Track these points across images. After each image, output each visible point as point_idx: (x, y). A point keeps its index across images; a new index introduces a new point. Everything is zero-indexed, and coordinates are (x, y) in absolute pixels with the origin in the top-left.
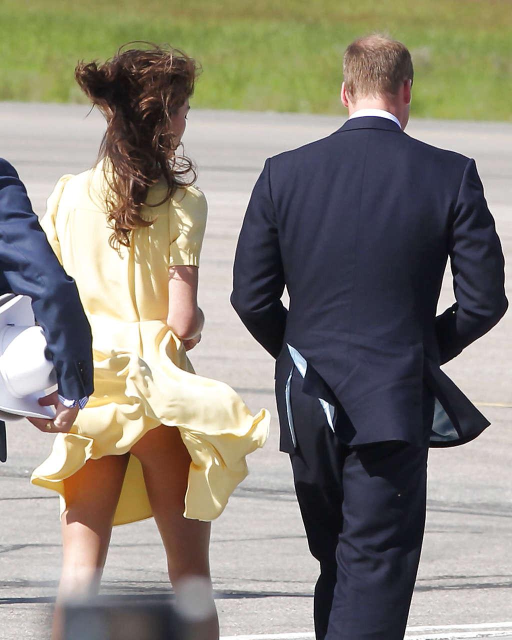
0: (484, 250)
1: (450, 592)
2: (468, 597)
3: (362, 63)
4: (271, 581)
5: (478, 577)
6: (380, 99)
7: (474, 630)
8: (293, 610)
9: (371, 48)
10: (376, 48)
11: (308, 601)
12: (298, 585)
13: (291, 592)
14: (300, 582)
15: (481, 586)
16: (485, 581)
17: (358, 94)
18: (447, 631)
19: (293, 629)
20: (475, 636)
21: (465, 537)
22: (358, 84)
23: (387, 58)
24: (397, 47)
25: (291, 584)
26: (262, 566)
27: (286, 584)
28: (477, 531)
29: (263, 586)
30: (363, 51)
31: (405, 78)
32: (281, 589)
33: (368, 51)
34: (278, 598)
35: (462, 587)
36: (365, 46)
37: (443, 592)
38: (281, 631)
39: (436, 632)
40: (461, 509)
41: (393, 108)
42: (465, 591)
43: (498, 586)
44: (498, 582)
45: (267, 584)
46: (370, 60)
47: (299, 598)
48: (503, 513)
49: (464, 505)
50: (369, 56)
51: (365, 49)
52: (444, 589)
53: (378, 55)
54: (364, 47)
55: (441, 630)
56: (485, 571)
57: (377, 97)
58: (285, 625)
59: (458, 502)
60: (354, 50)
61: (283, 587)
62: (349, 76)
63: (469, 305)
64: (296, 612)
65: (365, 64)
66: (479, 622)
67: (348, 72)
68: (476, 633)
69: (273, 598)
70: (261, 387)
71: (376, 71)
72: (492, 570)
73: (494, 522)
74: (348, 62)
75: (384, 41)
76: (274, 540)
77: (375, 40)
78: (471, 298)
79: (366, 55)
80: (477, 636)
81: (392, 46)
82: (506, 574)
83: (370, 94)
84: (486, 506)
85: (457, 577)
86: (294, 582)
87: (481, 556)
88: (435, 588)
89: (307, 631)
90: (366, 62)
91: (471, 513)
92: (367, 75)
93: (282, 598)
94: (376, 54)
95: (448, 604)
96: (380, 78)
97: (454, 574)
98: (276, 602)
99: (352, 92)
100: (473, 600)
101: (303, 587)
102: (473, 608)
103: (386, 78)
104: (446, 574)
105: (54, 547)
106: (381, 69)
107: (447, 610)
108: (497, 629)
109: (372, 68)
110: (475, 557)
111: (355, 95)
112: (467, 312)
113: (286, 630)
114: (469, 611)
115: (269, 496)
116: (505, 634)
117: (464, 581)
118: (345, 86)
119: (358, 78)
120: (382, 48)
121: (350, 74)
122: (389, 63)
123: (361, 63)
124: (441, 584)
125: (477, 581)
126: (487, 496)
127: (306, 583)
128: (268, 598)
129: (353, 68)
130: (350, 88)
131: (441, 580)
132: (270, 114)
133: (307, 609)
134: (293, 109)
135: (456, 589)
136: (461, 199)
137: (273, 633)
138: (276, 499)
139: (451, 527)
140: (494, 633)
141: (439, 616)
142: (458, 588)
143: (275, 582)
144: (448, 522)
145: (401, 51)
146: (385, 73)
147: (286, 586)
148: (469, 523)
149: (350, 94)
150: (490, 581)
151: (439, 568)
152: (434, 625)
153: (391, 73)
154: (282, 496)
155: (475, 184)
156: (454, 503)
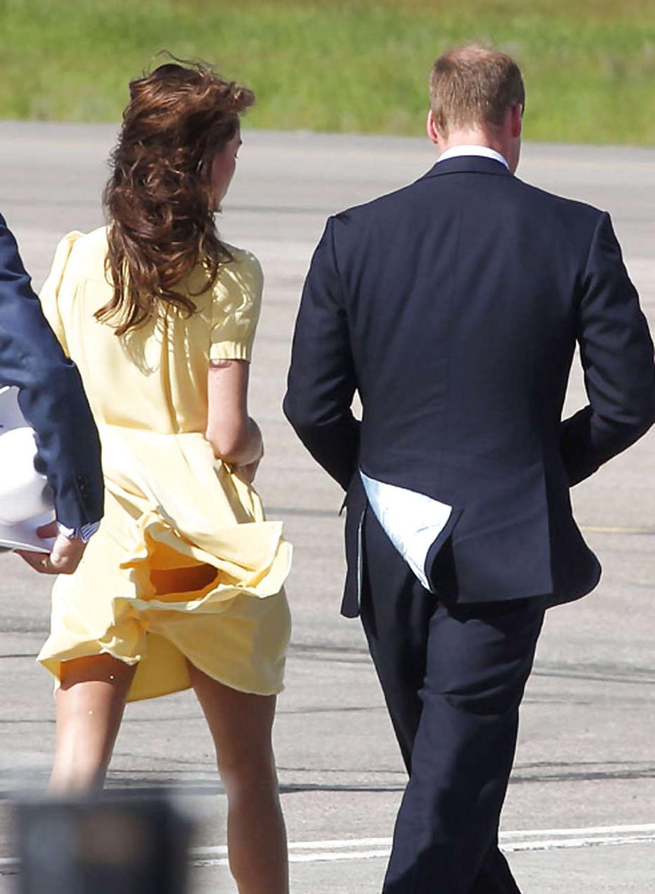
0: (626, 336)
1: (547, 785)
2: (571, 792)
3: (454, 84)
4: (303, 769)
5: (584, 763)
6: (480, 131)
7: (580, 836)
8: (333, 809)
9: (466, 63)
10: (473, 63)
11: (354, 797)
12: (340, 775)
13: (331, 784)
14: (342, 771)
15: (589, 777)
16: (595, 770)
17: (450, 126)
18: (542, 838)
19: (334, 836)
20: (580, 845)
21: (568, 709)
22: (450, 112)
23: (488, 76)
24: (502, 61)
25: (330, 774)
26: (291, 749)
27: (324, 773)
28: (583, 702)
29: (292, 777)
30: (456, 67)
31: (514, 102)
32: (317, 780)
33: (462, 67)
34: (313, 793)
35: (563, 778)
36: (459, 60)
37: (537, 784)
38: (317, 838)
39: (528, 839)
40: (563, 672)
41: (496, 144)
42: (567, 784)
43: (612, 776)
44: (612, 770)
45: (299, 774)
46: (465, 80)
47: (342, 793)
48: (619, 677)
49: (566, 667)
50: (463, 73)
51: (458, 65)
52: (539, 781)
53: (475, 72)
54: (456, 62)
55: (535, 836)
56: (595, 757)
57: (476, 128)
58: (323, 829)
59: (558, 662)
60: (444, 66)
61: (320, 779)
62: (438, 102)
63: (609, 410)
64: (337, 812)
65: (458, 84)
66: (586, 825)
67: (436, 96)
68: (581, 840)
69: (306, 793)
70: (289, 506)
71: (473, 94)
72: (603, 754)
73: (607, 689)
74: (435, 83)
75: (484, 53)
76: (307, 714)
77: (472, 52)
78: (611, 401)
79: (459, 74)
80: (583, 845)
81: (493, 60)
82: (624, 759)
83: (467, 125)
84: (596, 667)
85: (556, 765)
86: (334, 771)
87: (591, 735)
88: (527, 779)
89: (351, 838)
90: (460, 82)
91: (576, 677)
92: (462, 100)
93: (319, 793)
94: (473, 72)
95: (544, 801)
96: (479, 104)
97: (552, 761)
98: (310, 798)
99: (443, 124)
100: (578, 796)
101: (348, 778)
102: (578, 805)
103: (487, 103)
104: (542, 760)
105: (10, 724)
106: (480, 91)
107: (543, 809)
108: (611, 835)
109: (468, 91)
110: (581, 737)
111: (446, 128)
112: (605, 419)
113: (323, 837)
114: (572, 810)
115: (300, 653)
116: (622, 842)
117: (567, 770)
118: (433, 115)
119: (448, 103)
120: (481, 63)
121: (438, 98)
122: (490, 82)
123: (452, 84)
124: (535, 774)
125: (583, 770)
126: (598, 654)
127: (351, 773)
128: (300, 794)
129: (442, 93)
130: (439, 119)
131: (535, 769)
132: (303, 134)
133: (352, 808)
134: (333, 127)
135: (554, 781)
136: (591, 268)
137: (306, 841)
138: (310, 658)
139: (547, 695)
140: (606, 840)
141: (532, 818)
142: (558, 778)
143: (309, 770)
144: (546, 689)
145: (507, 66)
146: (485, 96)
147: (324, 777)
148: (573, 690)
149: (439, 127)
150: (600, 769)
151: (531, 753)
152: (526, 829)
153: (494, 95)
154: (319, 654)
155: (610, 246)
156: (552, 663)
